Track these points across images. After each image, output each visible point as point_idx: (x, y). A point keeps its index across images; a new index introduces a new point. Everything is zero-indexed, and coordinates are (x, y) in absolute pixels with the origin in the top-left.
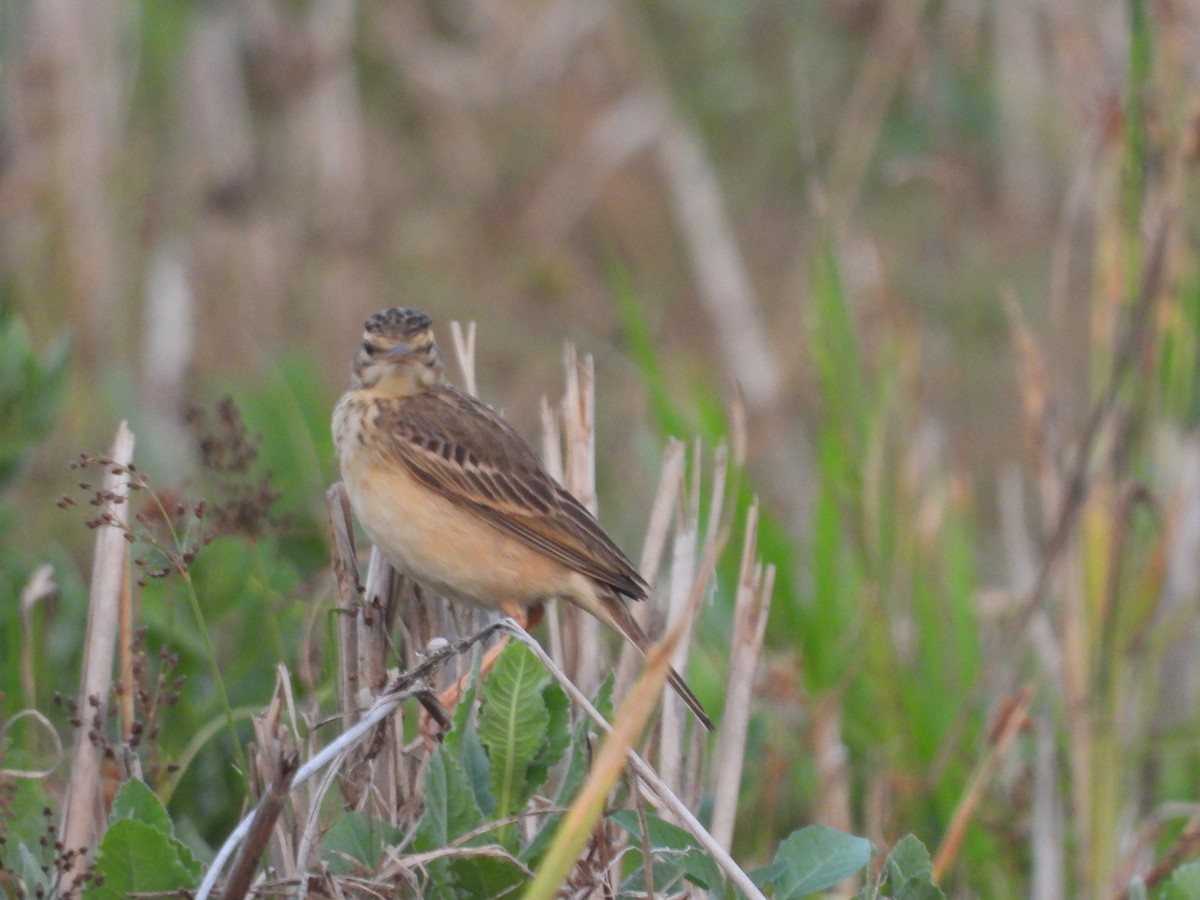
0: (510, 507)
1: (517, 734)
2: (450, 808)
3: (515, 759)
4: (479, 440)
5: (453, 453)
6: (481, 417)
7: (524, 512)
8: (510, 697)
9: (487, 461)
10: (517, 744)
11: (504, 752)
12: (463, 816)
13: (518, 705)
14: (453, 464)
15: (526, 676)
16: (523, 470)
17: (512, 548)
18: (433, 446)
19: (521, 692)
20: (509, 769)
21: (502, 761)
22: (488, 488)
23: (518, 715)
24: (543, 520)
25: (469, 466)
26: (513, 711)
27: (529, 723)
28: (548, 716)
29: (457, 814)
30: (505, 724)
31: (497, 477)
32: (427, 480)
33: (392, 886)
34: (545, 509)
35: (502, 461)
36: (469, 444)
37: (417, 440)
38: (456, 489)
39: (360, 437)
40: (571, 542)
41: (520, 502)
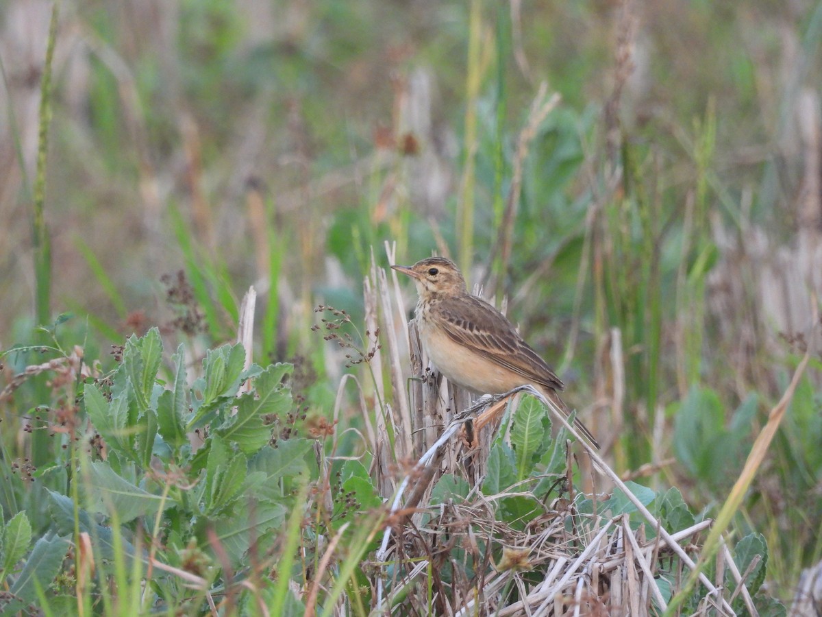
0: (495, 351)
1: (529, 440)
2: (501, 474)
3: (527, 451)
4: (480, 319)
5: (468, 326)
6: (483, 308)
7: (502, 353)
8: (526, 422)
9: (484, 329)
10: (529, 444)
11: (522, 447)
12: (507, 477)
13: (530, 425)
14: (468, 331)
15: (533, 412)
16: (502, 332)
18: (458, 323)
19: (531, 420)
20: (524, 456)
21: (522, 452)
22: (485, 343)
23: (530, 431)
24: (512, 357)
25: (475, 332)
26: (527, 429)
27: (534, 434)
28: (544, 431)
29: (505, 476)
30: (523, 434)
31: (489, 337)
32: (456, 339)
33: (480, 510)
34: (512, 351)
35: (491, 329)
36: (475, 321)
37: (451, 320)
38: (470, 343)
39: (424, 318)
40: (525, 366)
41: (500, 348)
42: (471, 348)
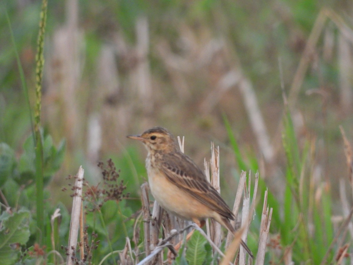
0: (195, 190)
1: (197, 258)
4: (188, 169)
5: (180, 173)
6: (188, 162)
7: (199, 192)
8: (195, 247)
9: (190, 176)
10: (197, 261)
11: (193, 263)
14: (179, 176)
15: (200, 241)
16: (200, 179)
17: (195, 202)
18: (174, 170)
19: (199, 245)
22: (190, 184)
23: (197, 252)
24: (205, 195)
25: (184, 177)
27: (200, 254)
28: (206, 252)
30: (193, 255)
31: (192, 181)
32: (172, 180)
34: (205, 191)
35: (194, 176)
36: (185, 169)
37: (169, 168)
38: (180, 183)
41: (198, 189)
42: (180, 187)
